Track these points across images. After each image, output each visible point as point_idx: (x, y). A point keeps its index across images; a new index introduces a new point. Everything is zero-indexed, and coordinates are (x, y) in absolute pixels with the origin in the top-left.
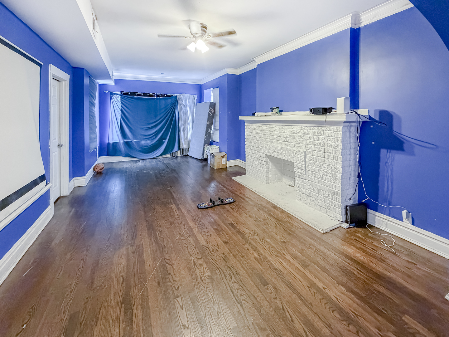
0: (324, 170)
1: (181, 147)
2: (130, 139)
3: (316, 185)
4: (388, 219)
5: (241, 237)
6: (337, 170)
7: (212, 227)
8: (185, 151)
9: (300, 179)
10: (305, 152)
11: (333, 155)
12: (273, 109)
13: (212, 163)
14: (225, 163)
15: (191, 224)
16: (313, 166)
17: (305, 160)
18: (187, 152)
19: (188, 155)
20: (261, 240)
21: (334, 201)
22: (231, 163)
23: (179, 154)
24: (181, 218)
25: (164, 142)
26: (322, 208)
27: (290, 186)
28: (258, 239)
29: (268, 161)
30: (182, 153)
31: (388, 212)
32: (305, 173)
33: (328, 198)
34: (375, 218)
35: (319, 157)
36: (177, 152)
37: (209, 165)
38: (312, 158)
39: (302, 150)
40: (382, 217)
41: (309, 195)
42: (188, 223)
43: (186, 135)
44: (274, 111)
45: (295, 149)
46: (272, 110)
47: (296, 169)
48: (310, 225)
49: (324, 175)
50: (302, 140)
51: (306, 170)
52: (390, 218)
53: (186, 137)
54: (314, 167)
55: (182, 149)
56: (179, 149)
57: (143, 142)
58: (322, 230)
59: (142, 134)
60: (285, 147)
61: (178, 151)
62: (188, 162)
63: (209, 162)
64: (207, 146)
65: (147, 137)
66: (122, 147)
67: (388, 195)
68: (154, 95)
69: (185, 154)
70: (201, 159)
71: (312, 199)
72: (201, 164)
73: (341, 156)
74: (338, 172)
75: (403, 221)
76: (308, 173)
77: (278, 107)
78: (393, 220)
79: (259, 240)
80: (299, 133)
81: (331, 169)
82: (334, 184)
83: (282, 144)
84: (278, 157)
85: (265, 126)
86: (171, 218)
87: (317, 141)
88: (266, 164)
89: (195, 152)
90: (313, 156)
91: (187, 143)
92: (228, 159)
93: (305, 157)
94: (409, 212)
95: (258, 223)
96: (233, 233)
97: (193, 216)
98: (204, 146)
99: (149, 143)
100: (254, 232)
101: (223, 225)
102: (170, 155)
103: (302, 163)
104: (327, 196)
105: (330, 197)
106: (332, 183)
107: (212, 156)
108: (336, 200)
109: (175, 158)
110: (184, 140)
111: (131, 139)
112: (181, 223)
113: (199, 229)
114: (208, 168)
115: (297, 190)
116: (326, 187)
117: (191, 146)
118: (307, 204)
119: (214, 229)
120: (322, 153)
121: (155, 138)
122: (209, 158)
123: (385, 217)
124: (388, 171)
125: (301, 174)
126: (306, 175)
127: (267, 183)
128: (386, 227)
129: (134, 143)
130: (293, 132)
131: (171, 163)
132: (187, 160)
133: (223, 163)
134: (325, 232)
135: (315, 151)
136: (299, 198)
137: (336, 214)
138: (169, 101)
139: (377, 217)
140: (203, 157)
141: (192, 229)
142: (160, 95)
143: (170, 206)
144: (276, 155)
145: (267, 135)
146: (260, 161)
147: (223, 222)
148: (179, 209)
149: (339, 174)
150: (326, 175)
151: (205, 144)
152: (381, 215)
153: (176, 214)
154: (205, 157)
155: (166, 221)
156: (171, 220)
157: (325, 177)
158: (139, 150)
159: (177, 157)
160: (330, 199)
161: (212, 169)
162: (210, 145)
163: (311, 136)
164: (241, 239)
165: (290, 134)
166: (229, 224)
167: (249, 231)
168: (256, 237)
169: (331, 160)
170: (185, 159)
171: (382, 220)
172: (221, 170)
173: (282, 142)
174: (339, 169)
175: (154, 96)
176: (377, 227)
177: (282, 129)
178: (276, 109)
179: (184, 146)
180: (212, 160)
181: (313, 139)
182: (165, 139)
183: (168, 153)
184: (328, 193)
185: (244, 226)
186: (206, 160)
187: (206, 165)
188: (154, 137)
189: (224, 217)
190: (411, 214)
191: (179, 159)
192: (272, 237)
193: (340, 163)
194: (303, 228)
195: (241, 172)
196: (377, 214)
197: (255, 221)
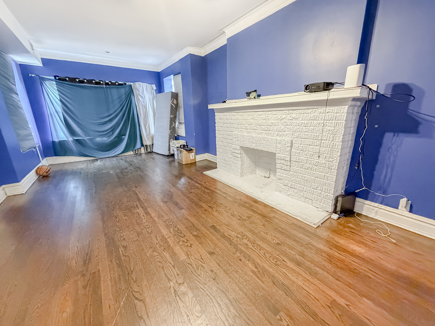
0: (315, 160)
1: (145, 144)
2: (79, 136)
3: (302, 176)
4: (379, 207)
5: (229, 244)
6: (333, 160)
7: (191, 233)
8: (149, 148)
9: (282, 170)
10: (292, 141)
11: (330, 142)
12: (250, 93)
13: (179, 158)
14: (194, 158)
15: (165, 232)
16: (300, 156)
17: (291, 150)
18: (151, 148)
19: (153, 152)
20: (253, 245)
21: (324, 193)
22: (200, 157)
23: (143, 150)
24: (151, 226)
25: (124, 139)
26: (308, 199)
27: (265, 177)
28: (248, 243)
29: (242, 153)
30: (147, 150)
31: (380, 199)
32: (289, 165)
33: (316, 189)
34: (363, 207)
35: (309, 145)
36: (140, 148)
37: (176, 161)
38: (299, 148)
39: (288, 139)
40: (372, 205)
41: (292, 187)
42: (160, 232)
43: (148, 131)
44: (251, 95)
45: (279, 139)
46: (248, 94)
47: (279, 160)
48: (299, 219)
49: (313, 166)
50: (288, 127)
51: (290, 161)
52: (381, 206)
53: (148, 133)
54: (302, 157)
55: (146, 145)
56: (142, 145)
57: (98, 139)
58: (314, 224)
59: (95, 130)
60: (266, 136)
61: (142, 148)
62: (153, 159)
63: (176, 157)
64: (173, 141)
65: (102, 134)
66: (73, 146)
67: (384, 183)
68: (102, 82)
69: (149, 150)
70: (167, 155)
71: (296, 191)
72: (168, 160)
73: (341, 143)
74: (334, 161)
75: (398, 209)
76: (293, 164)
77: (256, 91)
78: (386, 208)
79: (250, 245)
80: (285, 119)
81: (325, 158)
82: (326, 175)
83: (261, 133)
84: (256, 148)
85: (240, 114)
86: (138, 226)
87: (308, 127)
88: (241, 156)
89: (160, 147)
90: (302, 145)
91: (151, 139)
92: (197, 154)
93: (291, 146)
94: (409, 200)
95: (243, 222)
96: (218, 239)
97: (166, 222)
98: (169, 141)
99: (106, 140)
100: (241, 234)
101: (204, 229)
102: (132, 152)
103: (286, 153)
104: (316, 187)
105: (319, 189)
106: (324, 174)
107: (179, 152)
108: (326, 191)
109: (138, 156)
110: (147, 136)
111: (82, 136)
112: (152, 232)
113: (176, 239)
114: (176, 164)
115: (278, 182)
116: (315, 178)
117: (155, 143)
118: (289, 195)
119: (194, 235)
120: (314, 140)
121: (113, 134)
122: (176, 153)
123: (376, 205)
124: (389, 158)
125: (284, 166)
126: (290, 166)
127: (242, 176)
128: (376, 215)
129: (88, 141)
130: (277, 119)
131: (136, 161)
132: (152, 156)
133: (191, 158)
134: (317, 226)
135: (304, 139)
136: (279, 190)
137: (324, 205)
138: (123, 91)
139: (366, 206)
140: (170, 152)
141: (166, 239)
142: (110, 83)
143: (135, 211)
144: (253, 146)
145: (243, 124)
146: (233, 154)
147: (203, 225)
148: (147, 213)
149: (336, 164)
150: (316, 166)
151: (170, 139)
152: (372, 203)
153: (144, 221)
154: (172, 152)
155: (132, 232)
156: (139, 230)
157: (315, 167)
158: (94, 148)
159: (141, 154)
160: (318, 191)
161: (180, 164)
162: (176, 140)
163: (301, 121)
164: (229, 246)
165: (273, 121)
166: (210, 227)
167: (236, 234)
168: (245, 241)
169: (326, 148)
170: (150, 155)
171: (372, 208)
172: (190, 165)
173: (262, 131)
174: (336, 159)
175: (103, 84)
176: (365, 214)
177: (262, 116)
178: (254, 93)
179: (147, 142)
180: (180, 155)
181: (303, 125)
182: (125, 135)
183: (131, 150)
184: (317, 184)
185: (227, 227)
186: (173, 155)
187: (174, 161)
188: (111, 133)
189: (204, 218)
190: (410, 201)
191: (143, 155)
192: (263, 239)
193: (338, 151)
194: (293, 224)
195: (212, 166)
196: (367, 202)
197: (239, 220)
